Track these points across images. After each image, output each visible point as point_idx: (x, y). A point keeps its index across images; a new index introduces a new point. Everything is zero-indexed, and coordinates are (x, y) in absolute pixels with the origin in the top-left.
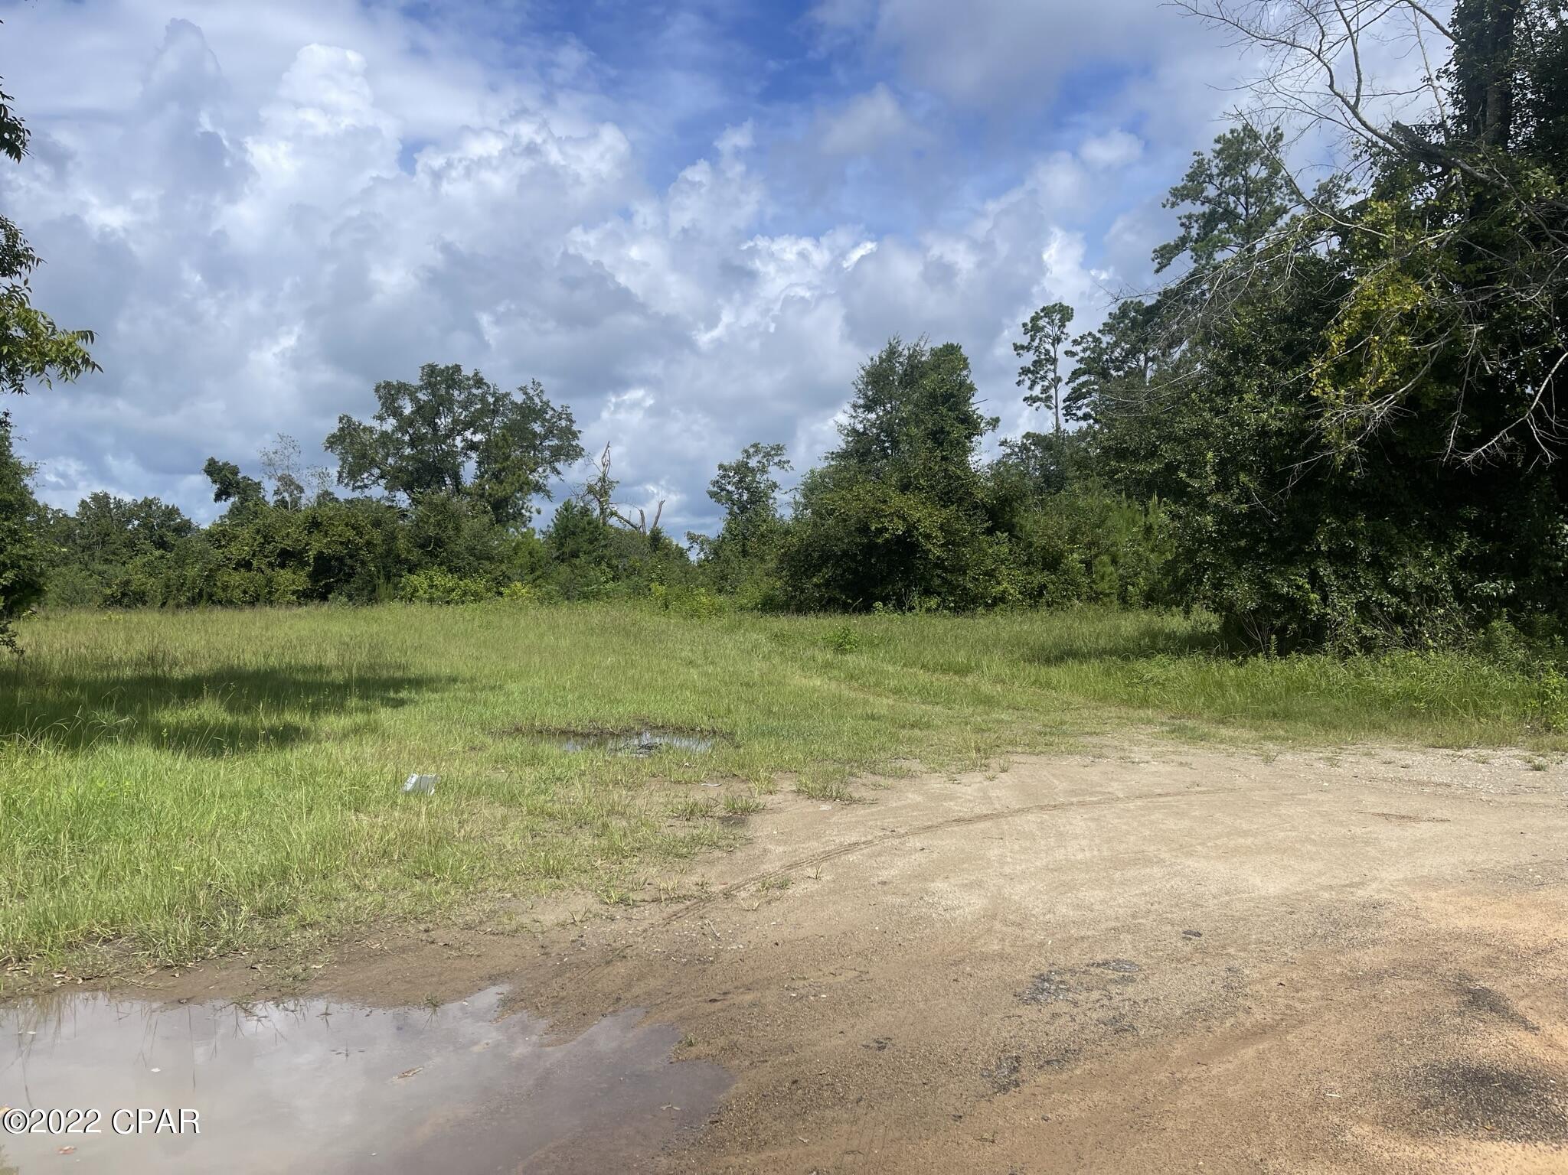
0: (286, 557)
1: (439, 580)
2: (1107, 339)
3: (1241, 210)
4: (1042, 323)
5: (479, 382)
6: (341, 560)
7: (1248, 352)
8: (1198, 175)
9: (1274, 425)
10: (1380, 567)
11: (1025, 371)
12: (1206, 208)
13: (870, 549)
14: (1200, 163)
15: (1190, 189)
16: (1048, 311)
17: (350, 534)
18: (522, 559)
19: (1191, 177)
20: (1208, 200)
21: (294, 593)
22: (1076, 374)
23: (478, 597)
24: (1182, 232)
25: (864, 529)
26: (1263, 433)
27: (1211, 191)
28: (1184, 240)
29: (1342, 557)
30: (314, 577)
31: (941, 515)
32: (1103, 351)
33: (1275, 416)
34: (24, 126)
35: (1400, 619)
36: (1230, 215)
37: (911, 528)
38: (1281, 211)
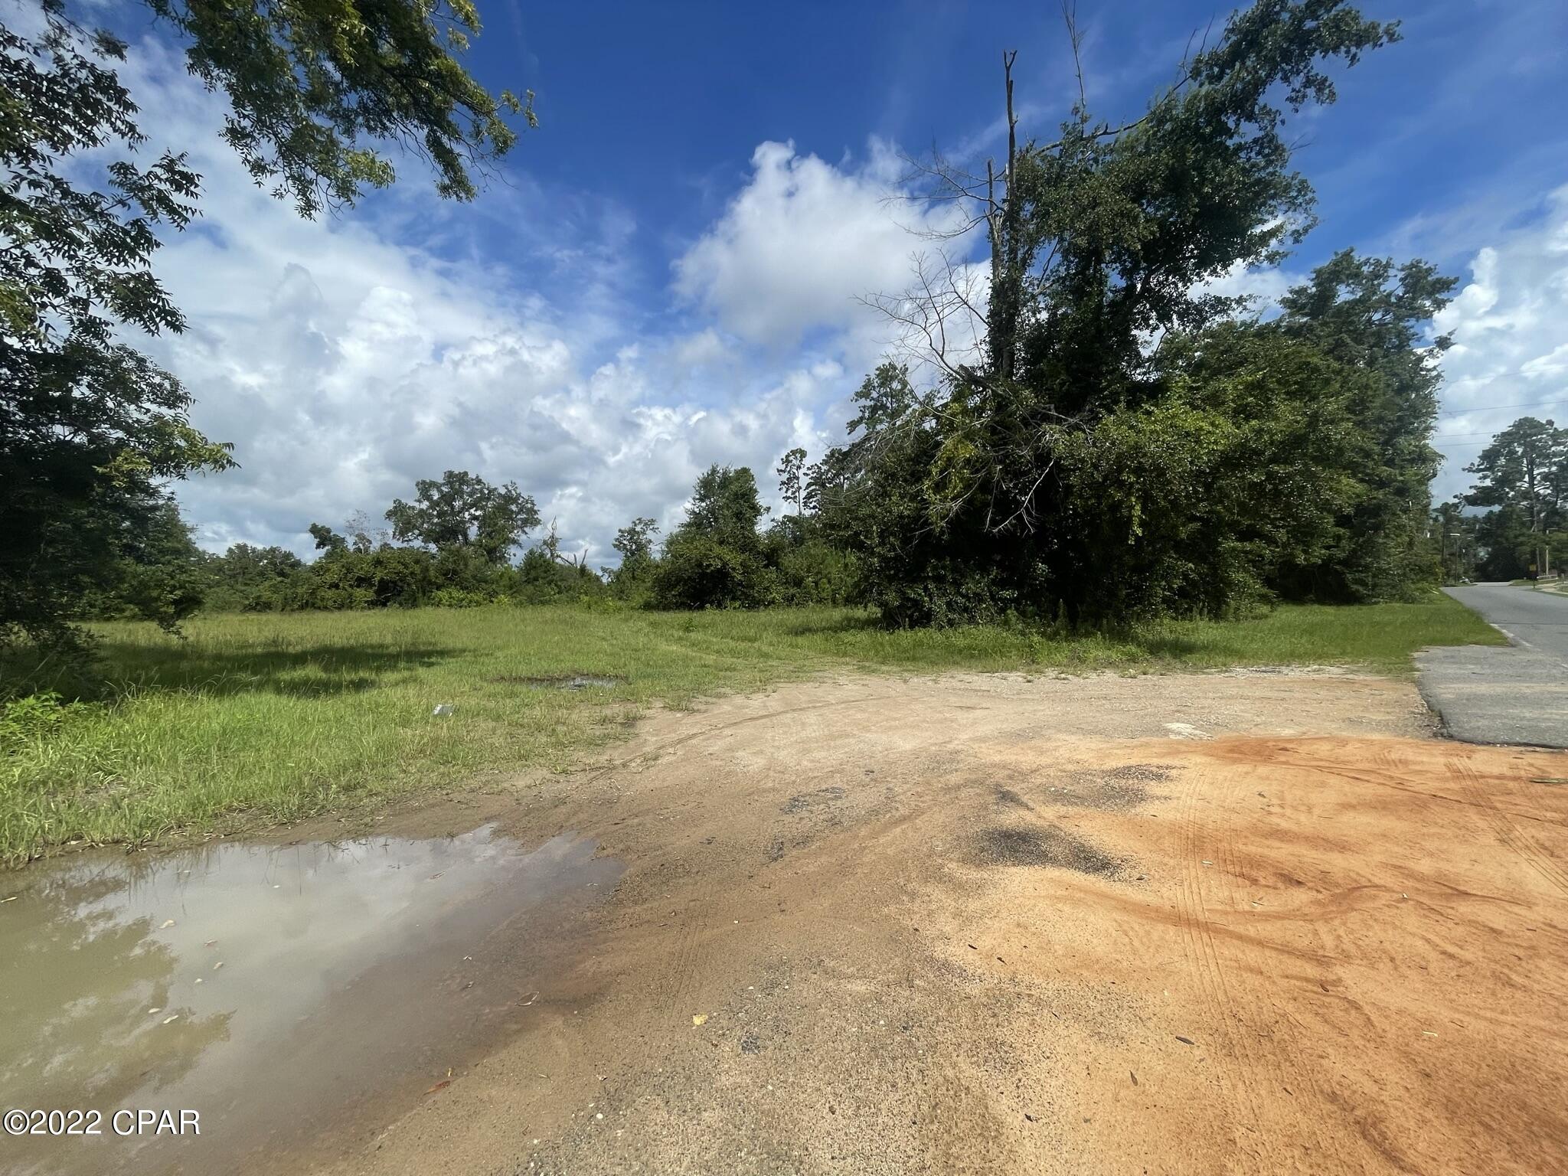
0: (361, 581)
1: (455, 594)
2: (824, 468)
3: (889, 405)
4: (791, 458)
5: (479, 481)
6: (394, 583)
7: (893, 475)
8: (868, 386)
9: (906, 513)
10: (957, 584)
11: (783, 483)
12: (872, 403)
13: (703, 575)
14: (869, 380)
15: (864, 393)
16: (794, 452)
17: (401, 568)
18: (505, 582)
19: (865, 387)
20: (873, 399)
21: (366, 602)
22: (809, 485)
23: (478, 604)
24: (861, 414)
25: (700, 565)
26: (901, 516)
27: (874, 395)
28: (862, 418)
29: (939, 580)
30: (378, 593)
31: (741, 558)
32: (823, 474)
33: (906, 508)
34: (180, 312)
35: (966, 609)
36: (884, 407)
37: (725, 564)
38: (908, 406)
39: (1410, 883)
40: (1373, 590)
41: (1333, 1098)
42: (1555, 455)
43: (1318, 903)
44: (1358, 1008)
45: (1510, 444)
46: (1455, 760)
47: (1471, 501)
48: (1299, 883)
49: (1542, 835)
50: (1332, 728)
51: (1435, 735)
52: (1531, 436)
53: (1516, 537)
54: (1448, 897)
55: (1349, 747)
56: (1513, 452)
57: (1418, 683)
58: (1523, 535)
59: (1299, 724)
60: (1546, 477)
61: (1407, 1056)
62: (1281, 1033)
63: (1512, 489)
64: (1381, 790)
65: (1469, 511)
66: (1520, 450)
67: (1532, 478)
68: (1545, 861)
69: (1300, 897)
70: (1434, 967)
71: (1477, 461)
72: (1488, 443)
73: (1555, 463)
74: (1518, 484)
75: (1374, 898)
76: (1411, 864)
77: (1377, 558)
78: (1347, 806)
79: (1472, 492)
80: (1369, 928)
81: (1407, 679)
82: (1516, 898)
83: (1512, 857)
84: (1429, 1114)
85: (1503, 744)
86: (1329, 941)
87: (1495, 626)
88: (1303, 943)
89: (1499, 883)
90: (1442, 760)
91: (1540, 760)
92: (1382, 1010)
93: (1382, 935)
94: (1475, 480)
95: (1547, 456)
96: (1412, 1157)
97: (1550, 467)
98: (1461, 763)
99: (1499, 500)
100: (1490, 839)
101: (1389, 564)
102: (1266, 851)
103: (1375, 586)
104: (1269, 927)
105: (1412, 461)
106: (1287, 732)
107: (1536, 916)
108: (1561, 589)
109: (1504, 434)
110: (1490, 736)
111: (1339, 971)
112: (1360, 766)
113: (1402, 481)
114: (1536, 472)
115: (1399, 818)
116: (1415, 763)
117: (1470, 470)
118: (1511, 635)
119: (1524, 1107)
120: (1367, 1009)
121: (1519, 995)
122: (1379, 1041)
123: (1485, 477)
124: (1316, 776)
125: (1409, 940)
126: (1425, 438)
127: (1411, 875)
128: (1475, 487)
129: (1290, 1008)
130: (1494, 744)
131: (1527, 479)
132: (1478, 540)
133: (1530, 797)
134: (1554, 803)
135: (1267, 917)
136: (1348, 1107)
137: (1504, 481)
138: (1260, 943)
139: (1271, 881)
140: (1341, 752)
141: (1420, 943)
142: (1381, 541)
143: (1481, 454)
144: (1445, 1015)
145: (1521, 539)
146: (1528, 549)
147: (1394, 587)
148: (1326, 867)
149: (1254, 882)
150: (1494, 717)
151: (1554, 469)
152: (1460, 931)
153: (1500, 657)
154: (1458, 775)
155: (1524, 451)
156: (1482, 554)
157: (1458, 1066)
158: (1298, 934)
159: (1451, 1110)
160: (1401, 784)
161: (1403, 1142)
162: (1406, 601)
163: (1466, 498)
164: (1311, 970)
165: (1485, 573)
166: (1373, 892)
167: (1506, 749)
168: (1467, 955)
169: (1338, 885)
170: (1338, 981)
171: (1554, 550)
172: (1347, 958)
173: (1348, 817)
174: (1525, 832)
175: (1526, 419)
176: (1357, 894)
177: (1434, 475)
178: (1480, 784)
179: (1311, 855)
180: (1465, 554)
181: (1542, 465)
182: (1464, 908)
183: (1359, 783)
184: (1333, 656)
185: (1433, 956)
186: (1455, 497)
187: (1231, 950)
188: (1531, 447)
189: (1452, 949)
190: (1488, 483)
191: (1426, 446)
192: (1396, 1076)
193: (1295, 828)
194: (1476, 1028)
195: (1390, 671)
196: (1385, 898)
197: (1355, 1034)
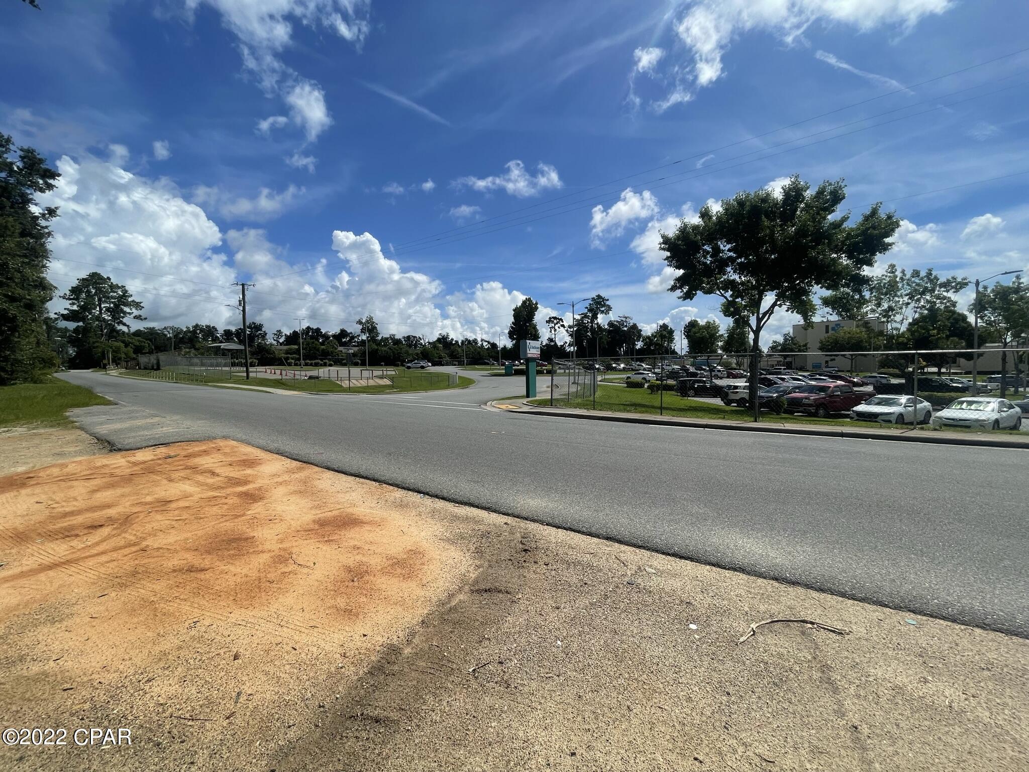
39: (148, 506)
40: (11, 375)
41: (174, 571)
42: (112, 297)
43: (115, 529)
44: (161, 548)
45: (87, 286)
46: (129, 459)
47: (65, 317)
48: (101, 526)
49: (182, 474)
50: (49, 460)
51: (111, 451)
52: (99, 284)
53: (94, 343)
54: (165, 505)
55: (70, 467)
56: (89, 292)
57: (81, 428)
58: (97, 342)
59: (28, 463)
60: (108, 309)
61: (188, 550)
62: (141, 569)
63: (90, 313)
64: (104, 480)
65: (63, 324)
66: (93, 291)
67: (101, 309)
68: (188, 482)
69: (105, 531)
70: (176, 526)
71: (68, 293)
72: (75, 283)
73: (113, 302)
74: (94, 311)
75: (138, 517)
76: (143, 500)
77: (13, 352)
78: (94, 491)
79: (66, 312)
80: (144, 526)
81: (73, 427)
82: (186, 496)
83: (177, 484)
84: (204, 557)
85: (145, 447)
86: (133, 538)
87: (100, 395)
88: (122, 543)
89: (179, 493)
90: (123, 460)
91: (162, 451)
92: (170, 544)
93: (152, 526)
94: (67, 304)
95: (108, 298)
96: (207, 567)
97: (110, 304)
98: (133, 459)
99: (83, 319)
100: (165, 482)
101: (23, 356)
102: (70, 523)
103: (13, 372)
104: (101, 547)
105: (36, 287)
106: (21, 469)
107: (196, 497)
108: (120, 374)
109: (83, 279)
110: (138, 445)
111: (144, 544)
112: (85, 473)
113: (30, 300)
114: (102, 306)
115: (123, 487)
116: (112, 464)
117: (64, 298)
118: (112, 399)
119: (224, 541)
120: (164, 547)
121: (205, 519)
122: (176, 551)
123: (73, 304)
124: (63, 484)
125: (162, 523)
126: (42, 273)
127: (146, 504)
128: (68, 309)
129: (136, 562)
130: (141, 448)
131: (98, 309)
132: (68, 342)
133: (169, 464)
134: (178, 463)
135: (97, 544)
136: (180, 570)
137: (84, 308)
138: (103, 553)
139: (86, 531)
140: (66, 470)
141: (166, 522)
142: (16, 340)
143: (70, 288)
144: (189, 535)
145: (97, 344)
146: (100, 350)
147: (26, 373)
148: (108, 515)
149: (77, 536)
150: (134, 437)
151: (112, 305)
152: (176, 512)
153: (116, 410)
154: (135, 464)
155: (96, 292)
156: (71, 352)
157: (203, 543)
158: (119, 541)
159: (208, 552)
160: (112, 475)
161: (202, 565)
162: (35, 382)
163: (63, 315)
164: (134, 549)
165: (73, 364)
166: (136, 515)
167: (147, 449)
168: (183, 518)
169: (119, 519)
170: (147, 546)
171: (113, 351)
172: (144, 539)
173: (98, 495)
174: (175, 475)
175: (96, 273)
176: (129, 519)
177: (51, 299)
178: (147, 465)
179: (96, 515)
180: (61, 352)
181: (105, 302)
182: (173, 505)
183: (91, 481)
184: (13, 421)
185: (174, 523)
186: (56, 314)
187: (91, 562)
188: (99, 290)
189: (179, 518)
190: (75, 308)
191: (44, 278)
192: (189, 556)
193: (75, 509)
194: (200, 533)
195: (59, 424)
196: (142, 516)
197: (166, 554)
